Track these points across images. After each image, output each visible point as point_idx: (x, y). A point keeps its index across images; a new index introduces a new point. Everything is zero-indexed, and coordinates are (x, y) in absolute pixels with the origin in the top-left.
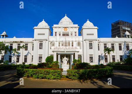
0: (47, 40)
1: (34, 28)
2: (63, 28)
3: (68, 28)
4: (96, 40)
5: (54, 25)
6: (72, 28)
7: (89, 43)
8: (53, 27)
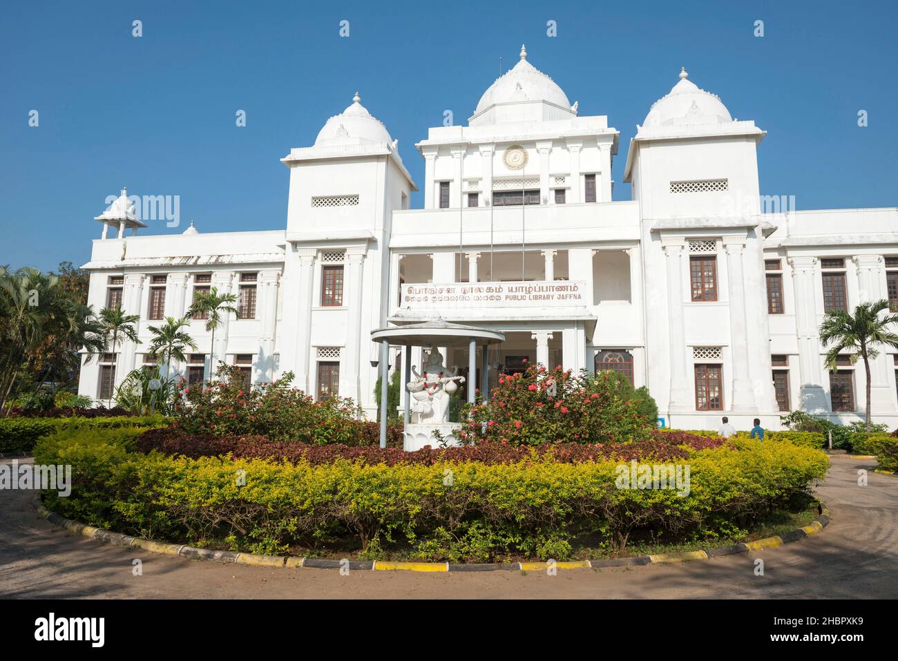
0: (371, 242)
1: (288, 158)
2: (499, 145)
3: (532, 143)
4: (750, 229)
5: (431, 130)
6: (562, 142)
7: (688, 253)
8: (423, 143)
